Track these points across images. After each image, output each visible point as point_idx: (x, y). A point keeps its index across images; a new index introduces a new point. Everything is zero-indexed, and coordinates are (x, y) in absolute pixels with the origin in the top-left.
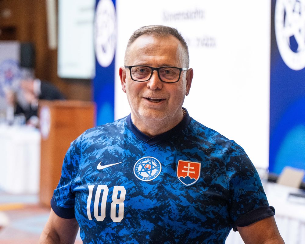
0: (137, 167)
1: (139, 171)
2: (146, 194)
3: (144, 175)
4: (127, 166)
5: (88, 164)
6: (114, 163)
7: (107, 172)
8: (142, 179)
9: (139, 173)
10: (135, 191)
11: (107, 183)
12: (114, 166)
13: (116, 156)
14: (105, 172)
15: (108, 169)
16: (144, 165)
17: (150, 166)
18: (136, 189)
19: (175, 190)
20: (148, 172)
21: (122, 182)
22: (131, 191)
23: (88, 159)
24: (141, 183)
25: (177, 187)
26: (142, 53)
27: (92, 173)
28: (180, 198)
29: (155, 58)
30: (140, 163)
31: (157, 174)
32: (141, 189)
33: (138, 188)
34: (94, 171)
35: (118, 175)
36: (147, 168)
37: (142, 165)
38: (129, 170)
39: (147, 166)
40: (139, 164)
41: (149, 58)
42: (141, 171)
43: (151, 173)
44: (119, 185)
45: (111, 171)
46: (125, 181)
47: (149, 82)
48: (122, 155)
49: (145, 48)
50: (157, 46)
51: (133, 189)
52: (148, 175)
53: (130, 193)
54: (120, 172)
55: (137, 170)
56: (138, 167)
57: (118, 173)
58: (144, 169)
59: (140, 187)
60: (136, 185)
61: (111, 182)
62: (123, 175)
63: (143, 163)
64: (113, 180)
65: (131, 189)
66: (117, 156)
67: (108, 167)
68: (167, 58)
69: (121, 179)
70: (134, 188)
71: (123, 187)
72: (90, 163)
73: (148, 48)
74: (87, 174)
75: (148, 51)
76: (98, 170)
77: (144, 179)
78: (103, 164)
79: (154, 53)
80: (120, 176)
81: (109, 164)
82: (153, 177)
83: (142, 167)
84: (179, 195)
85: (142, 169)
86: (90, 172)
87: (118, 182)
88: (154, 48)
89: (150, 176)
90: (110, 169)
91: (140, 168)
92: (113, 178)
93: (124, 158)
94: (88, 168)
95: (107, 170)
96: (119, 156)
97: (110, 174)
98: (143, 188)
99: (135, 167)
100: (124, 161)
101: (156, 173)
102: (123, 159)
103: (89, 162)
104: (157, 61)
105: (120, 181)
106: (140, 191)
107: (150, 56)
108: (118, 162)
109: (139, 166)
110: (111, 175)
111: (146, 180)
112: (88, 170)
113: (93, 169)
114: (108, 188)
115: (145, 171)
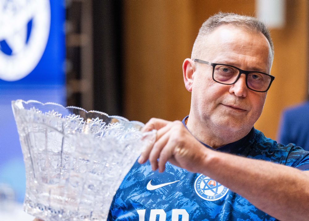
0: (198, 185)
1: (202, 189)
2: (212, 218)
3: (209, 193)
4: (187, 184)
5: (133, 183)
6: (170, 182)
7: (161, 193)
8: (206, 198)
9: (202, 191)
10: (200, 214)
11: (163, 206)
12: (170, 185)
13: (171, 173)
14: (159, 193)
15: (162, 189)
16: (206, 181)
17: (215, 183)
18: (200, 211)
19: (243, 207)
20: (213, 189)
21: (183, 204)
22: (195, 214)
23: (132, 176)
24: (206, 204)
25: (245, 202)
26: (229, 49)
27: (141, 195)
28: (250, 216)
29: (245, 58)
30: (202, 179)
31: (225, 192)
32: (206, 211)
33: (203, 210)
34: (143, 192)
35: (177, 195)
36: (212, 185)
37: (204, 182)
38: (189, 188)
39: (210, 182)
40: (200, 181)
41: (238, 57)
42: (204, 189)
43: (217, 190)
44: (179, 208)
45: (167, 192)
46: (186, 203)
47: (234, 86)
48: (179, 171)
49: (233, 44)
50: (249, 44)
51: (198, 211)
52: (214, 194)
53: (194, 216)
54: (178, 193)
55: (199, 188)
56: (200, 184)
57: (176, 194)
58: (208, 186)
59: (205, 208)
60: (200, 205)
61: (168, 205)
62: (182, 196)
63: (206, 179)
64: (170, 202)
65: (195, 212)
66: (173, 174)
67: (162, 187)
68: (258, 61)
69: (180, 201)
70: (198, 209)
71: (185, 210)
72: (135, 182)
73: (238, 44)
74: (132, 195)
75: (237, 48)
76: (149, 191)
77: (209, 198)
78: (154, 183)
79: (245, 51)
80: (179, 197)
81: (163, 183)
82: (220, 195)
83: (205, 184)
84: (249, 212)
85: (205, 187)
86: (138, 193)
87: (177, 204)
88: (245, 45)
89: (216, 195)
90: (164, 189)
91: (202, 185)
92: (170, 200)
93: (182, 175)
94: (134, 188)
95: (161, 191)
96: (175, 173)
97: (165, 196)
98: (209, 209)
99: (196, 184)
100: (182, 179)
101: (223, 190)
102: (181, 177)
103: (134, 180)
104: (247, 63)
105: (179, 203)
106: (206, 214)
107: (239, 55)
108: (175, 181)
109: (200, 182)
110: (167, 196)
111: (212, 199)
112: (134, 190)
113: (142, 190)
114: (165, 212)
115: (209, 189)
